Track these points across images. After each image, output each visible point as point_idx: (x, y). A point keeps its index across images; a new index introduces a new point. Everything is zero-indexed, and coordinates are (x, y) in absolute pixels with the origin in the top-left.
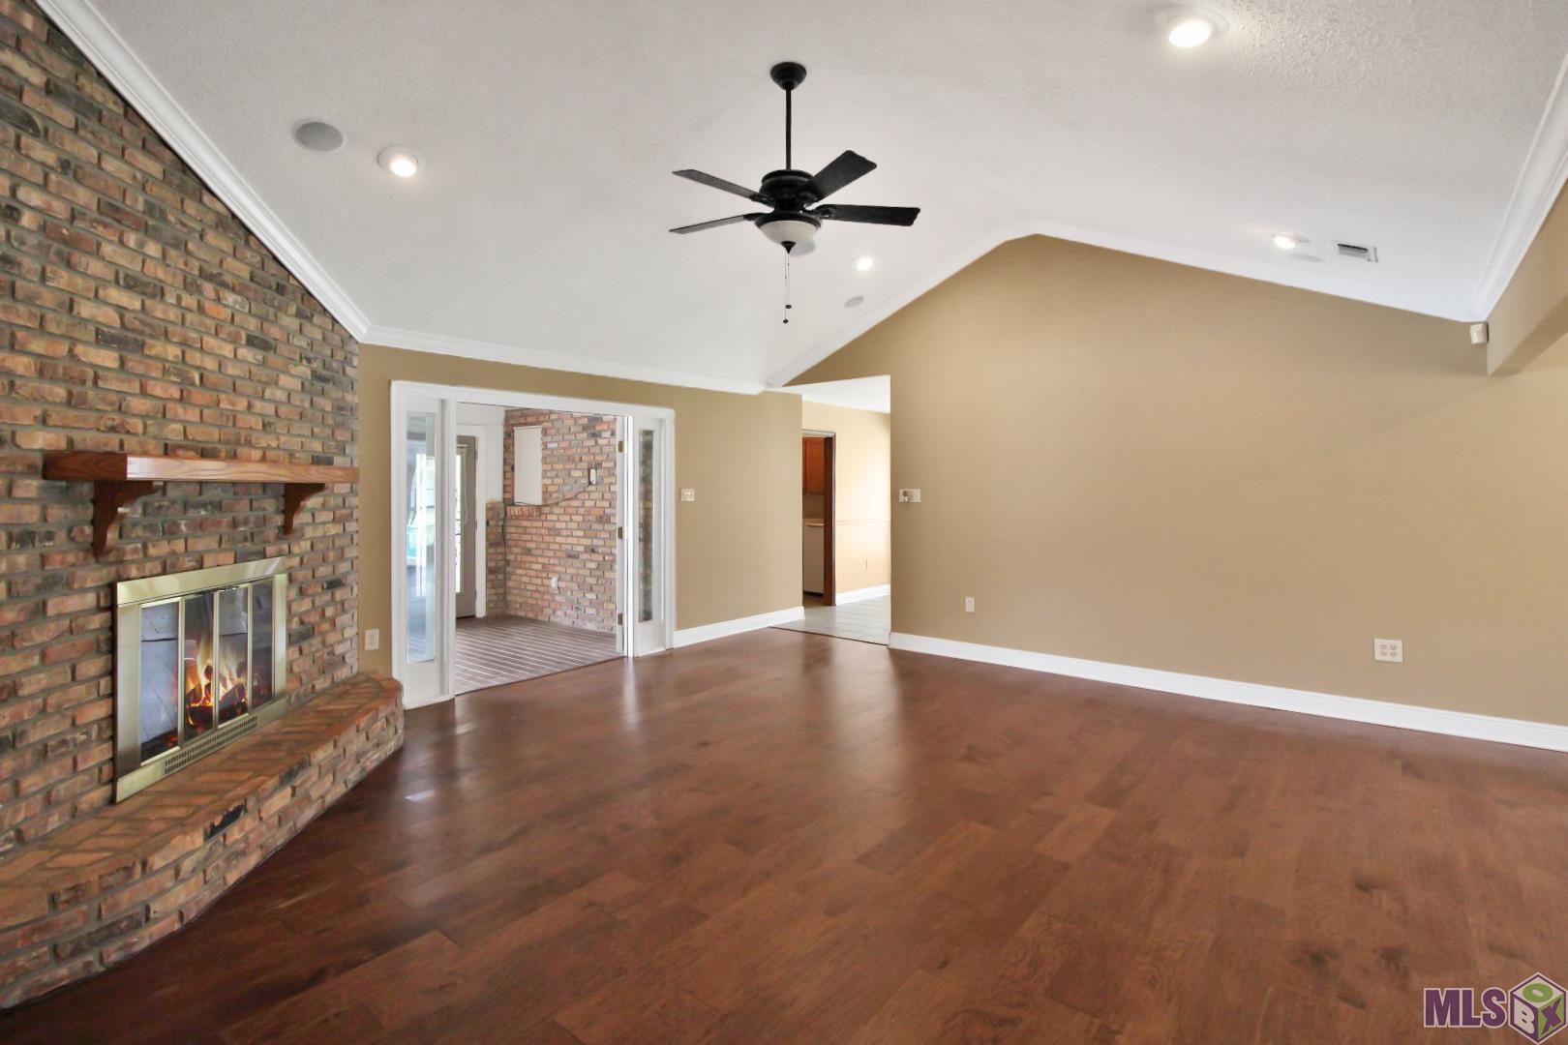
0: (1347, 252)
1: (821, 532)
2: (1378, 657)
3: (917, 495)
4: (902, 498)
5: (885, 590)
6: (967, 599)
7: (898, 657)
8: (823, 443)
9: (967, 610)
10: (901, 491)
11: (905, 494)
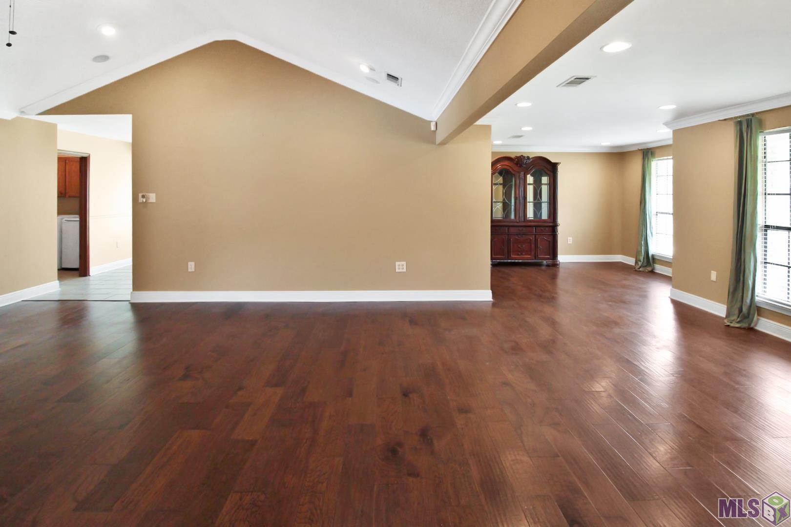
0: (392, 79)
1: (77, 225)
2: (397, 270)
3: (152, 198)
4: (141, 200)
5: (128, 262)
6: (190, 263)
7: (138, 308)
8: (79, 160)
9: (190, 270)
10: (140, 195)
11: (143, 197)
